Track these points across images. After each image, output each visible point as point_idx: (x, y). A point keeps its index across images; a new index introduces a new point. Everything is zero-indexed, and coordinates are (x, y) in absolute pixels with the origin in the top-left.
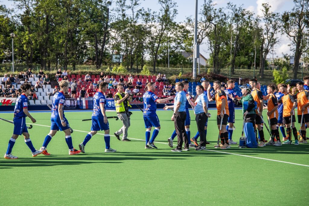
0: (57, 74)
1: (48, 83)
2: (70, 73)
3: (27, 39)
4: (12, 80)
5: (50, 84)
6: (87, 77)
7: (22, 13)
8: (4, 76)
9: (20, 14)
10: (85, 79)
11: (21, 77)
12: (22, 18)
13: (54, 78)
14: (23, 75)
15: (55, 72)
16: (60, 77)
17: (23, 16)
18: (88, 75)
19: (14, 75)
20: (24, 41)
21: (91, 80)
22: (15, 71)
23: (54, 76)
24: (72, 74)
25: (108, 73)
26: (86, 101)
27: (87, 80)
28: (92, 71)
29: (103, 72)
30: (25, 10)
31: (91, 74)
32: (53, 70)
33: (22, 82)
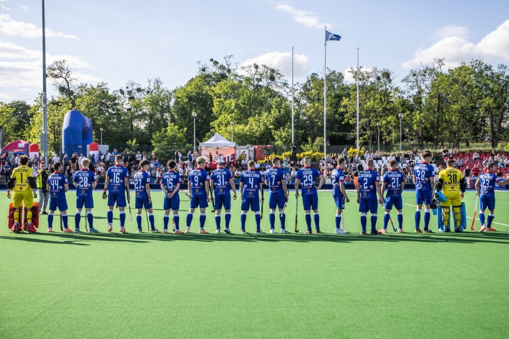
0: (443, 153)
1: (433, 161)
2: (458, 151)
3: (418, 118)
4: (398, 159)
5: (435, 162)
6: (475, 155)
7: (415, 94)
8: (390, 156)
9: (413, 95)
10: (474, 157)
11: (407, 156)
12: (414, 98)
13: (441, 156)
14: (409, 154)
15: (441, 150)
16: (446, 156)
17: (415, 96)
18: (476, 153)
19: (401, 154)
20: (415, 121)
21: (479, 159)
22: (402, 150)
23: (440, 155)
24: (460, 152)
25: (500, 151)
26: (470, 180)
27: (476, 159)
28: (481, 149)
29: (494, 150)
30: (417, 90)
31: (480, 152)
32: (440, 148)
33: (408, 161)
